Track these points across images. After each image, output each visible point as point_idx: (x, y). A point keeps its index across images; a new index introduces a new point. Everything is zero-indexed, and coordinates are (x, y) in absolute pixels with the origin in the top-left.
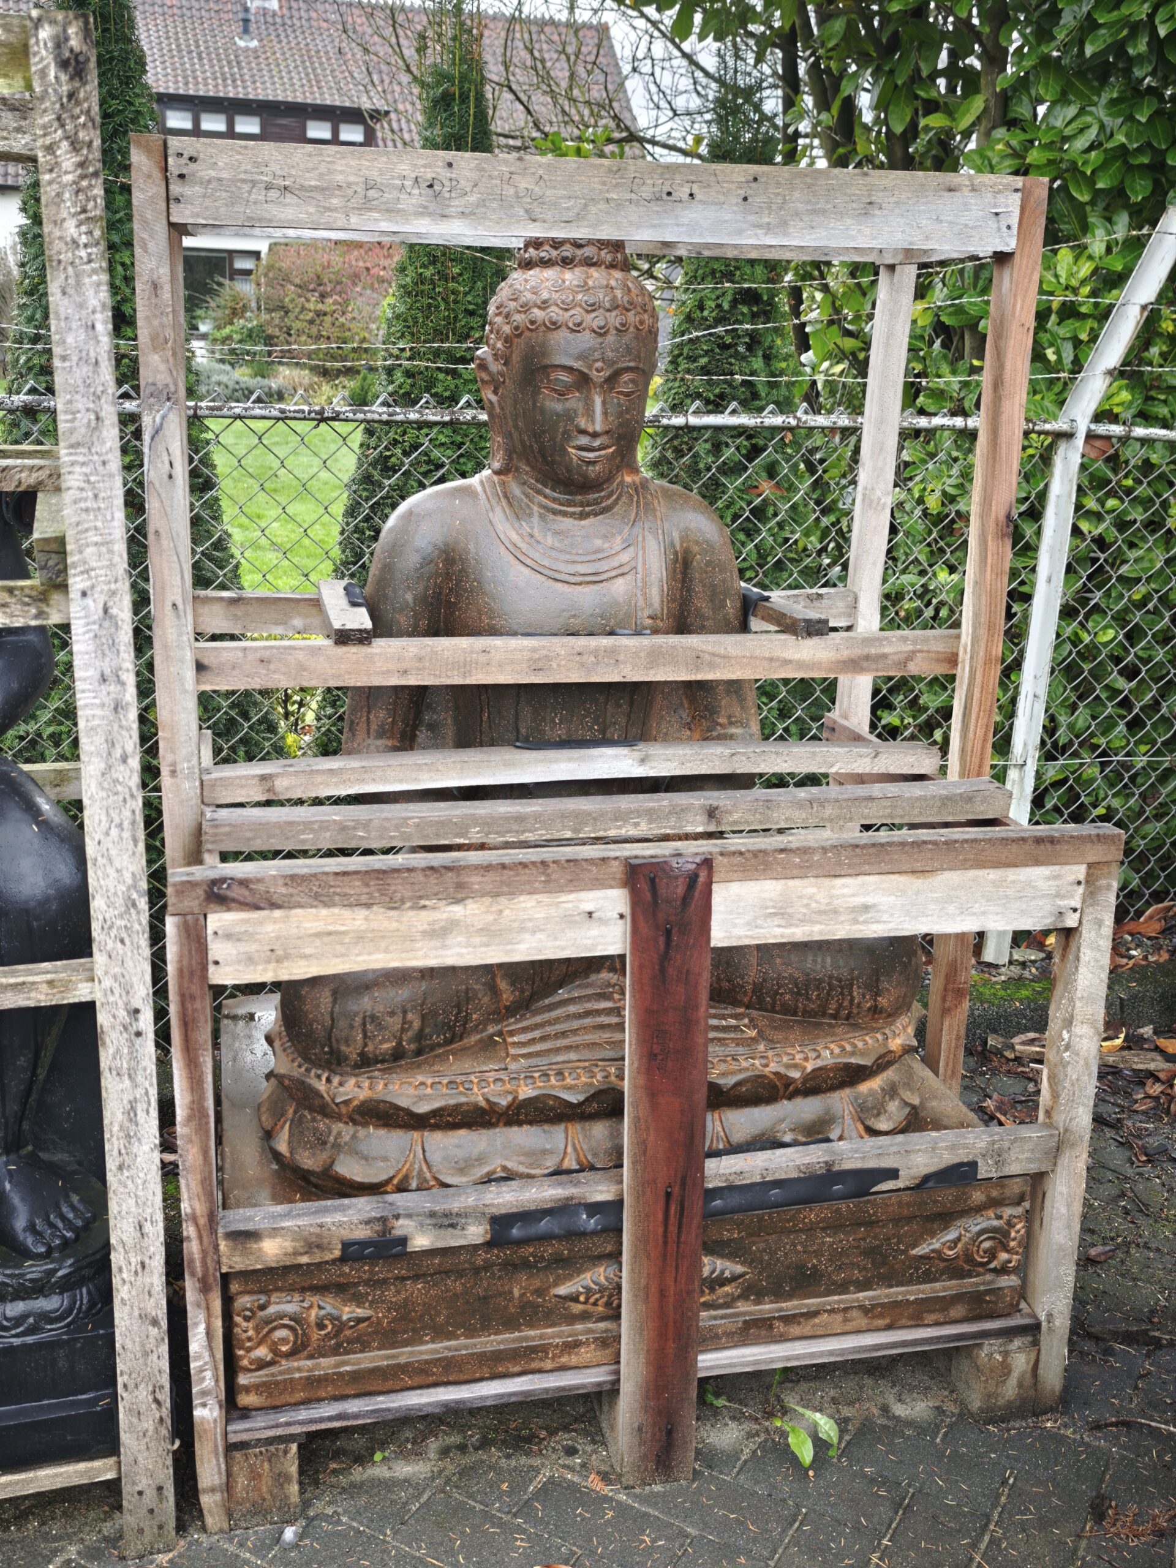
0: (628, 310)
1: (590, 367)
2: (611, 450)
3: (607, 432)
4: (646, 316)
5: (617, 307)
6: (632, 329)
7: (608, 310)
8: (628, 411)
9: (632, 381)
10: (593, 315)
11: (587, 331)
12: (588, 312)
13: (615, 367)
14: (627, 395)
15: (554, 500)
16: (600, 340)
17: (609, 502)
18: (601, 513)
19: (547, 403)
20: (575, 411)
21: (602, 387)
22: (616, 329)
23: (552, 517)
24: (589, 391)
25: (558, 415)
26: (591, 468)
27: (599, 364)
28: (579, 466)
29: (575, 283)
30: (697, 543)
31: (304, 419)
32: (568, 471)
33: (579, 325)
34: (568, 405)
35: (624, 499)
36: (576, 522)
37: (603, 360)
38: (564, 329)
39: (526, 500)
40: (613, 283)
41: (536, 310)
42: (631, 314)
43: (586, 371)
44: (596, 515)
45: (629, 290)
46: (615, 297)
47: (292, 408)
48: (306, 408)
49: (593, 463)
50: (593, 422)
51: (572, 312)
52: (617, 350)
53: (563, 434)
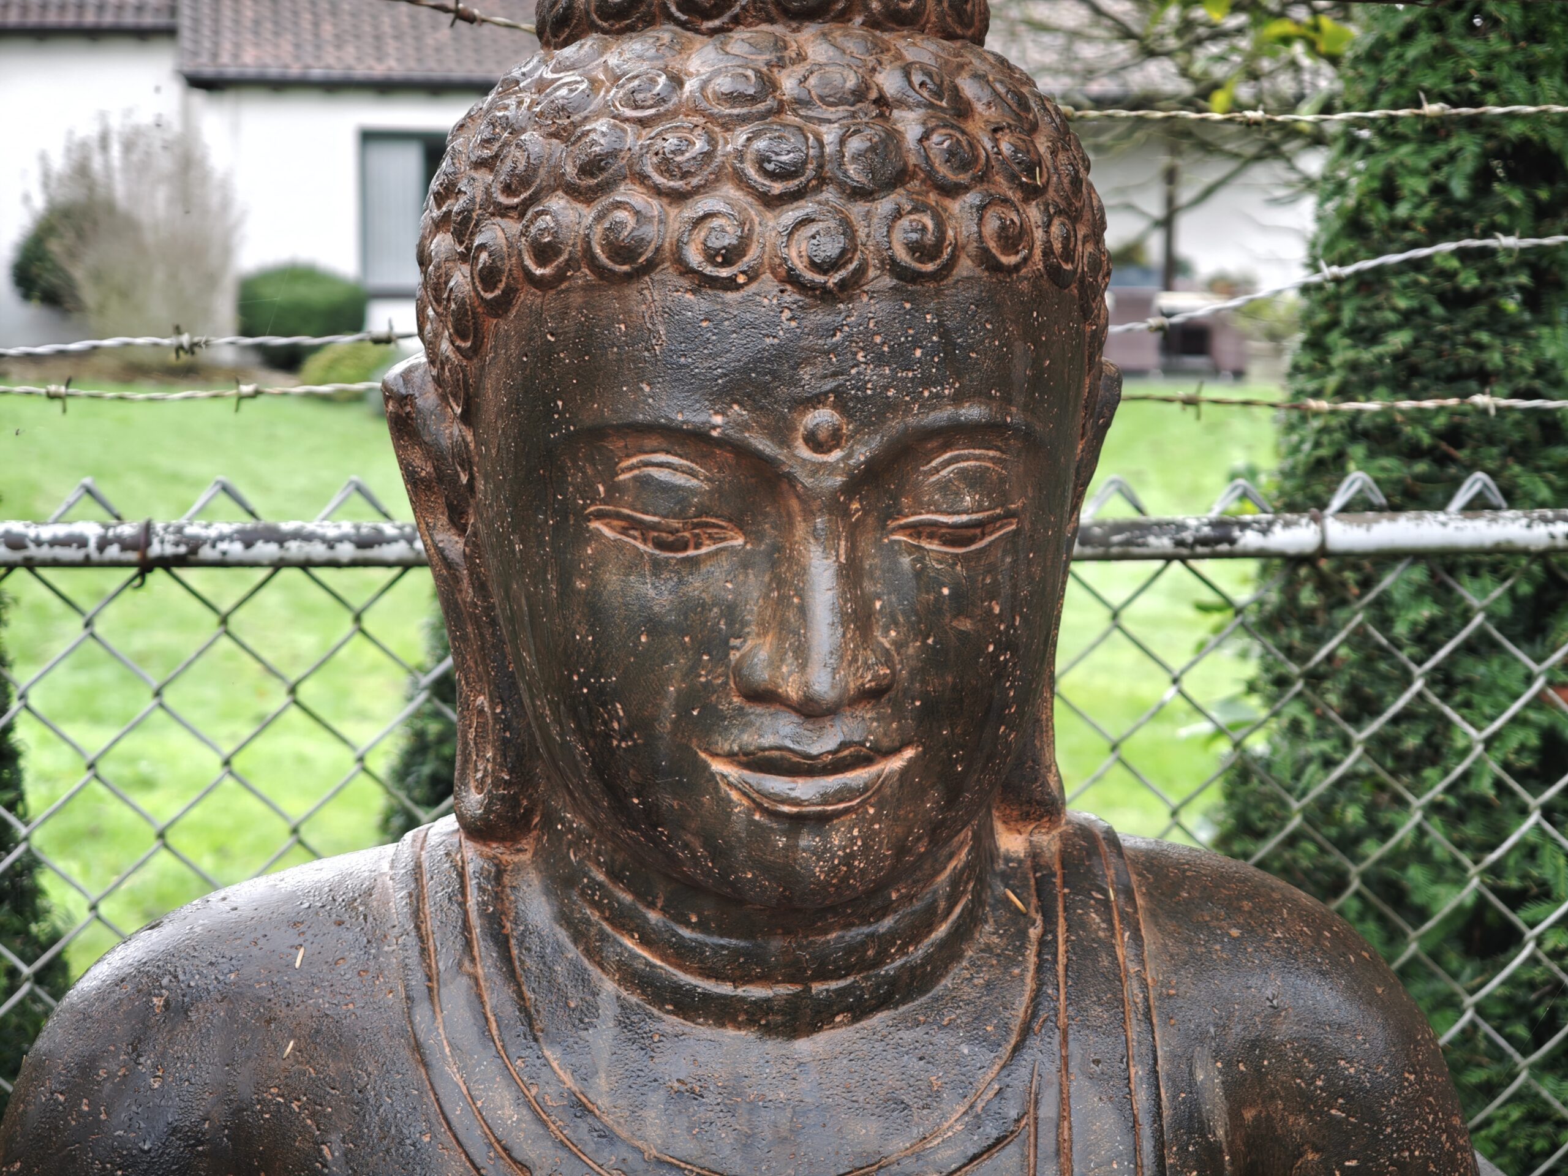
0: (952, 191)
1: (782, 433)
2: (896, 763)
3: (872, 695)
4: (1034, 213)
5: (900, 178)
6: (966, 266)
7: (858, 193)
8: (961, 602)
9: (974, 480)
10: (790, 215)
11: (768, 282)
12: (770, 202)
13: (895, 425)
14: (956, 536)
15: (681, 953)
16: (819, 317)
17: (918, 953)
18: (883, 1002)
19: (612, 579)
20: (731, 612)
21: (836, 507)
22: (894, 267)
23: (672, 1022)
24: (786, 525)
25: (655, 625)
26: (808, 840)
27: (823, 417)
28: (758, 833)
29: (724, 84)
30: (1304, 1101)
31: (87, 563)
32: (716, 853)
33: (730, 256)
34: (695, 585)
35: (987, 934)
36: (773, 1047)
37: (841, 404)
38: (667, 272)
39: (573, 952)
40: (889, 82)
41: (558, 203)
42: (960, 208)
43: (763, 444)
44: (859, 1010)
45: (962, 110)
46: (893, 137)
47: (47, 532)
48: (92, 531)
49: (820, 821)
50: (802, 653)
51: (704, 204)
52: (900, 356)
53: (684, 704)
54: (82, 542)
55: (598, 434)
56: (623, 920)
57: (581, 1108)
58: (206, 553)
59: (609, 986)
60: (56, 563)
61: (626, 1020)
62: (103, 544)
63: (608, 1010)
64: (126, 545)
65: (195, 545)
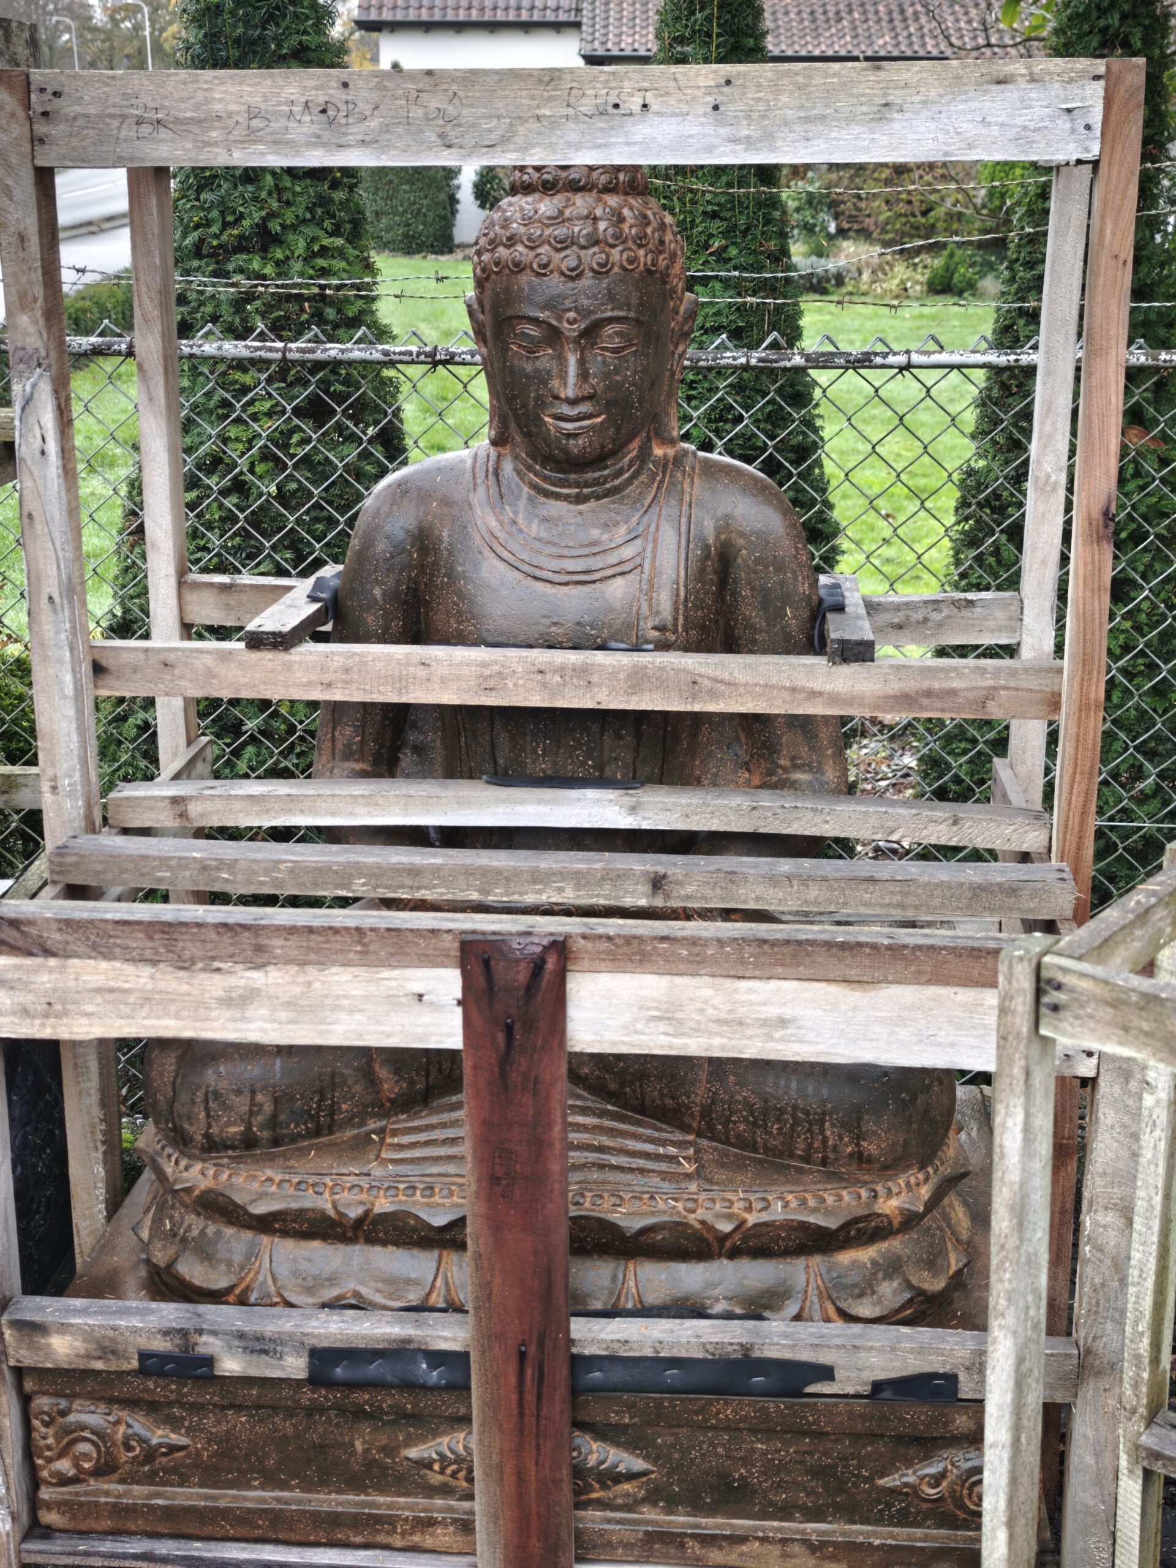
0: (613, 246)
1: (560, 319)
2: (599, 420)
3: (590, 398)
4: (641, 252)
5: (596, 243)
6: (616, 270)
7: (583, 248)
8: (617, 371)
9: (619, 334)
10: (563, 254)
11: (556, 274)
12: (558, 250)
13: (594, 317)
14: (615, 351)
15: (545, 479)
16: (571, 285)
17: (617, 482)
18: (606, 496)
19: (516, 362)
20: (548, 372)
21: (576, 341)
22: (593, 270)
23: (542, 499)
24: (562, 347)
25: (527, 376)
26: (572, 442)
27: (572, 315)
28: (558, 439)
29: (549, 213)
30: (742, 534)
31: (412, 362)
32: (548, 445)
33: (545, 266)
34: (538, 363)
35: (643, 478)
36: (573, 507)
37: (576, 309)
38: (528, 271)
39: (517, 479)
40: (599, 212)
41: (501, 249)
42: (615, 253)
43: (555, 323)
44: (598, 498)
45: (621, 219)
46: (596, 229)
47: (397, 350)
48: (414, 349)
49: (574, 436)
50: (565, 385)
51: (540, 250)
52: (594, 297)
53: (536, 399)
54: (410, 353)
55: (511, 318)
56: (530, 468)
57: (515, 523)
58: (457, 359)
59: (526, 489)
60: (401, 362)
61: (530, 499)
62: (419, 354)
63: (525, 496)
64: (427, 355)
65: (453, 355)
